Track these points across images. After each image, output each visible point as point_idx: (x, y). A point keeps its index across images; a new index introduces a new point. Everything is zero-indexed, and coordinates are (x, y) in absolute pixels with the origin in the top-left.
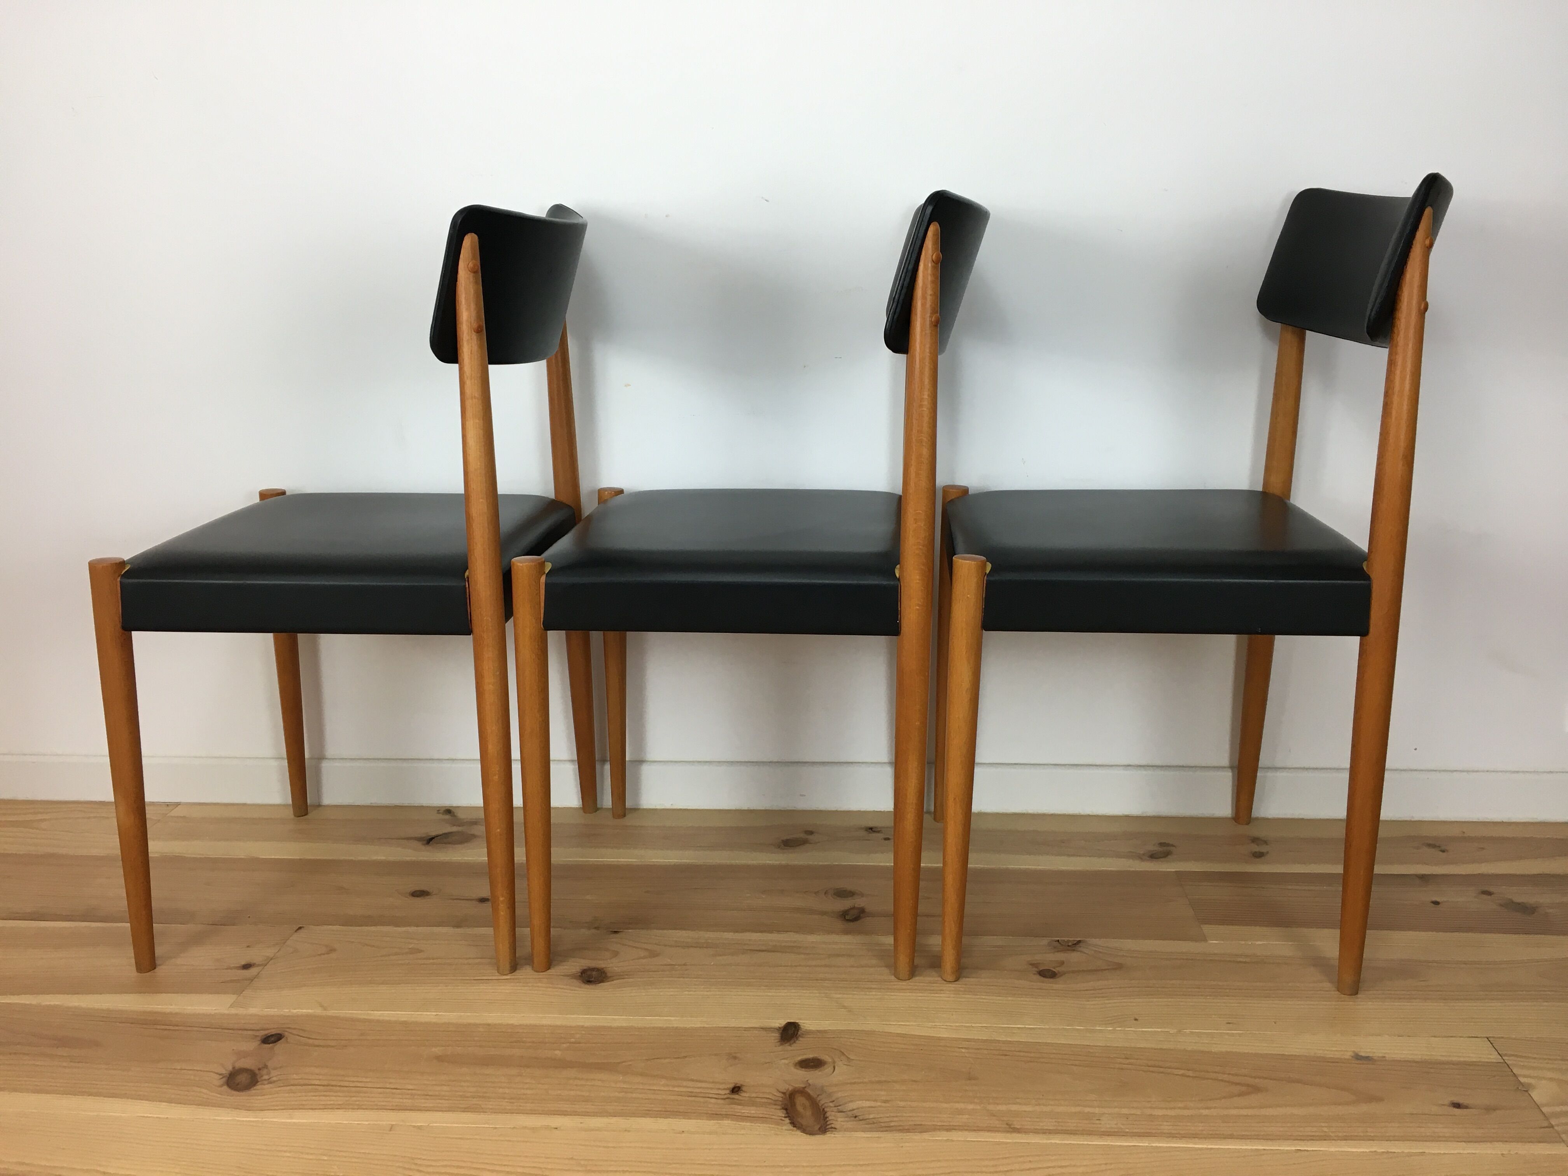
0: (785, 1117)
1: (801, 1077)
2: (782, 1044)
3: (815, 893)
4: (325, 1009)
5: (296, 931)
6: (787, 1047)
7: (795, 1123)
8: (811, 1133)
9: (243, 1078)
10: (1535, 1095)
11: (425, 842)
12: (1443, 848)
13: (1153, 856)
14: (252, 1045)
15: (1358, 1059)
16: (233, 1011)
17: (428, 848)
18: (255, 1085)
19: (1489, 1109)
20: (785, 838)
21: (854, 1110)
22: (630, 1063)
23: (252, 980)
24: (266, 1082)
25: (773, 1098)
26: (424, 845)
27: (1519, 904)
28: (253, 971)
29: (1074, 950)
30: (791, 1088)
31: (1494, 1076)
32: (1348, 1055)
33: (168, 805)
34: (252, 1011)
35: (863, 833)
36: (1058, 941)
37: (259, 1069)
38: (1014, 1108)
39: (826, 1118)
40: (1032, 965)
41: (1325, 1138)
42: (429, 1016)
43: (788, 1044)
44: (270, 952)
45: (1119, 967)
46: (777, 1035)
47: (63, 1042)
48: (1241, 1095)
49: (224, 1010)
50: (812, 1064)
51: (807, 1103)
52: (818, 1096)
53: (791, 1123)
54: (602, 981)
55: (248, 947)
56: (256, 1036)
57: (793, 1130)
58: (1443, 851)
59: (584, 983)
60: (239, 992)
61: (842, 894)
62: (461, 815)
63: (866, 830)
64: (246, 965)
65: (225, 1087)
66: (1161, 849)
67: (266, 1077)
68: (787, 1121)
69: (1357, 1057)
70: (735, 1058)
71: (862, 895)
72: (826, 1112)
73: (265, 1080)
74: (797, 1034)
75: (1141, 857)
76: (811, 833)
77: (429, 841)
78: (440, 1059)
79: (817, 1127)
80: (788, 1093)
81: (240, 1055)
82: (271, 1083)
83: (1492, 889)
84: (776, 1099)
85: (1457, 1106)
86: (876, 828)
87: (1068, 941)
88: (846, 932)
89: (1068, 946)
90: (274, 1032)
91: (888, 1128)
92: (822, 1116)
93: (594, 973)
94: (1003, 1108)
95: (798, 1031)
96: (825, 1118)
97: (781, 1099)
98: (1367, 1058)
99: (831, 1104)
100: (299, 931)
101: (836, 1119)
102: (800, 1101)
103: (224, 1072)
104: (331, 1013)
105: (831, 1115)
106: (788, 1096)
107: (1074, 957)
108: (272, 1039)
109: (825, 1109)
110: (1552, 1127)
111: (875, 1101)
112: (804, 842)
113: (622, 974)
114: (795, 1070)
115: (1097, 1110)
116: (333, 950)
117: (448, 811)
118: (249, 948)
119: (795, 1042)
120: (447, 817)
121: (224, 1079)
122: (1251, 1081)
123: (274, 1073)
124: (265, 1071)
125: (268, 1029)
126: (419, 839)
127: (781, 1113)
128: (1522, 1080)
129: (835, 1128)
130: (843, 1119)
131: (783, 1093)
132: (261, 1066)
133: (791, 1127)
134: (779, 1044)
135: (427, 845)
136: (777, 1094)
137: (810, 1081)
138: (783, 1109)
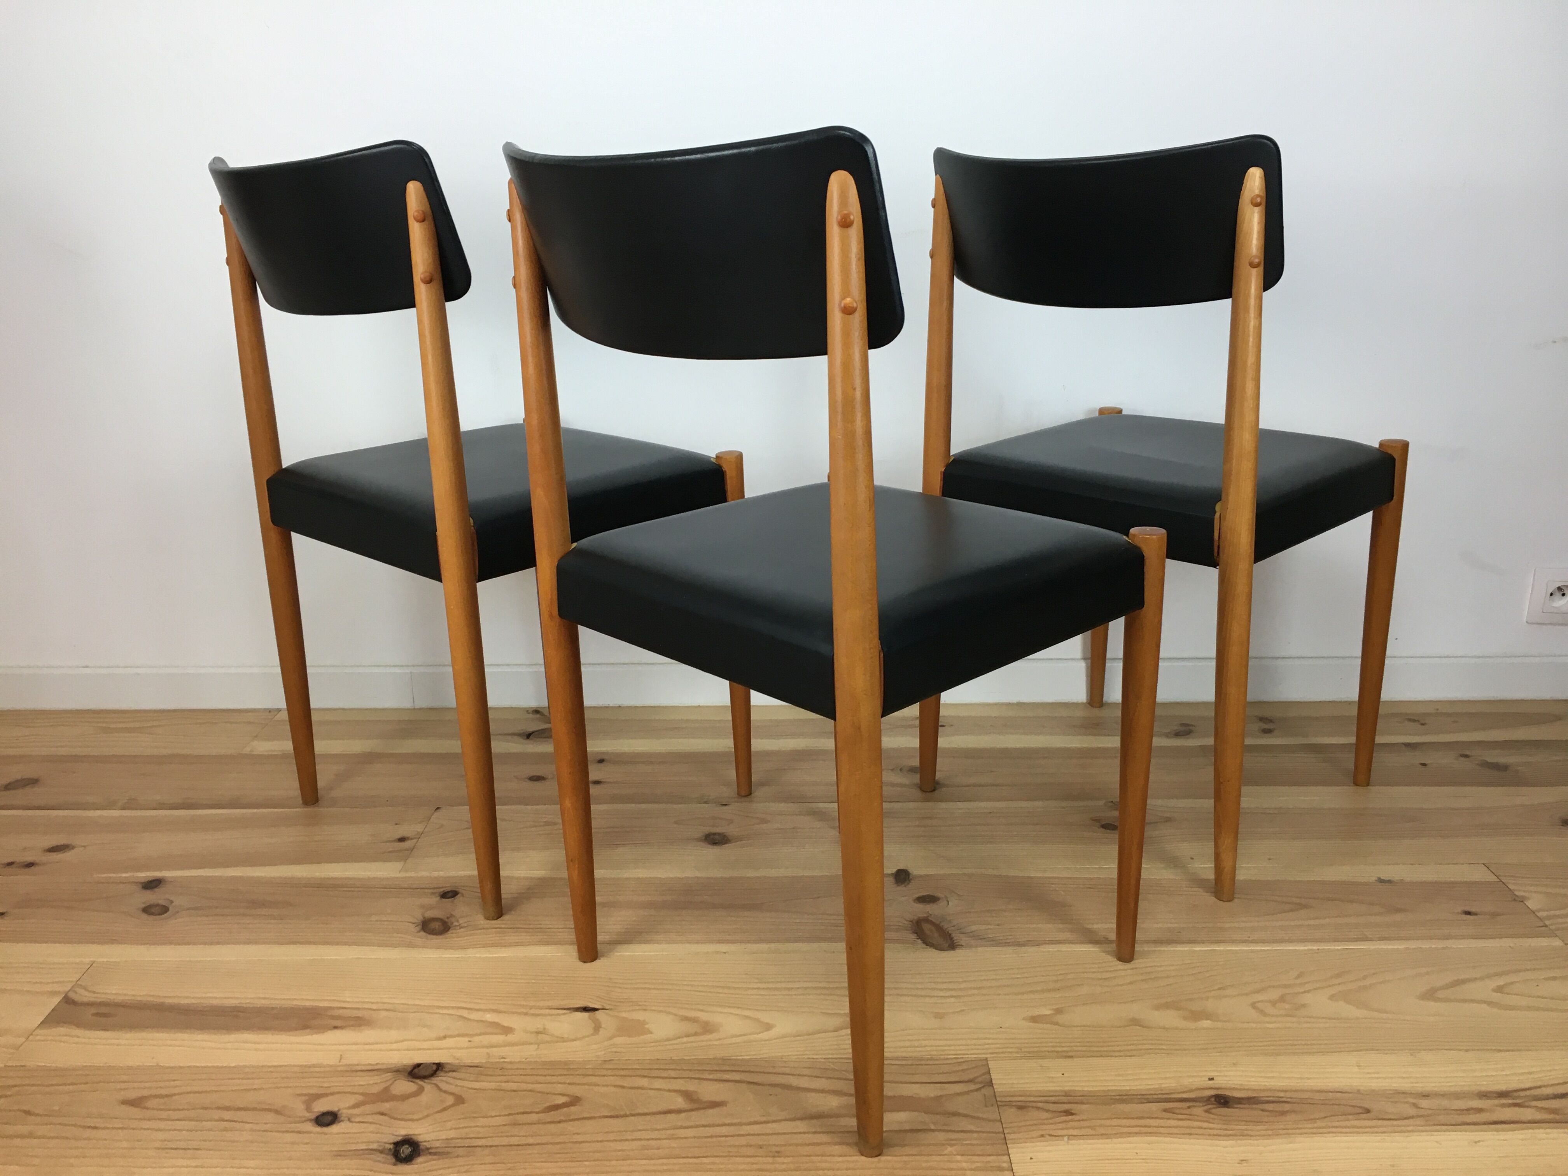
0: (917, 939)
2: (898, 886)
3: (892, 770)
5: (435, 811)
6: (902, 888)
7: (927, 943)
8: (943, 950)
9: (436, 925)
10: (1529, 903)
11: (525, 737)
12: (1423, 722)
13: (1177, 734)
14: (435, 900)
15: (1381, 882)
16: (403, 875)
17: (528, 741)
18: (448, 930)
19: (1494, 915)
21: (973, 932)
22: (772, 903)
23: (411, 850)
24: (458, 927)
25: (902, 925)
26: (524, 739)
27: (1493, 763)
28: (408, 844)
30: (916, 918)
31: (1495, 891)
32: (1373, 879)
33: (270, 711)
34: (422, 874)
36: (1112, 802)
37: (448, 918)
39: (952, 938)
40: (1096, 820)
41: (1365, 939)
43: (903, 885)
44: (419, 828)
45: (1169, 820)
46: (891, 880)
47: (259, 904)
48: (1292, 910)
49: (393, 874)
50: (928, 899)
51: (933, 928)
52: (941, 922)
53: (923, 943)
54: (726, 843)
55: (396, 824)
56: (434, 893)
57: (927, 948)
58: (1422, 724)
59: (710, 844)
60: (405, 859)
64: (402, 838)
65: (422, 933)
66: (1183, 729)
67: (456, 924)
68: (919, 941)
69: (1381, 881)
72: (950, 934)
73: (456, 926)
74: (909, 877)
75: (1167, 736)
77: (529, 736)
79: (947, 945)
80: (914, 921)
81: (426, 907)
82: (462, 928)
83: (1468, 753)
84: (906, 926)
85: (1468, 913)
88: (928, 800)
90: (448, 889)
91: (1008, 944)
92: (948, 938)
93: (717, 837)
94: (1098, 926)
96: (951, 939)
97: (909, 926)
98: (1389, 881)
99: (953, 928)
100: (438, 810)
101: (962, 939)
102: (926, 927)
103: (417, 921)
105: (956, 936)
106: (915, 923)
108: (449, 894)
109: (950, 932)
110: (1546, 926)
111: (989, 924)
113: (742, 837)
114: (913, 904)
115: (1177, 925)
117: (536, 711)
118: (397, 826)
119: (908, 884)
120: (538, 716)
121: (420, 927)
122: (1298, 901)
123: (461, 922)
124: (453, 919)
125: (443, 888)
126: (520, 735)
127: (913, 937)
128: (1517, 893)
129: (962, 946)
130: (967, 939)
131: (910, 921)
132: (448, 916)
133: (924, 946)
134: (895, 885)
135: (528, 740)
136: (906, 922)
137: (930, 913)
138: (914, 933)
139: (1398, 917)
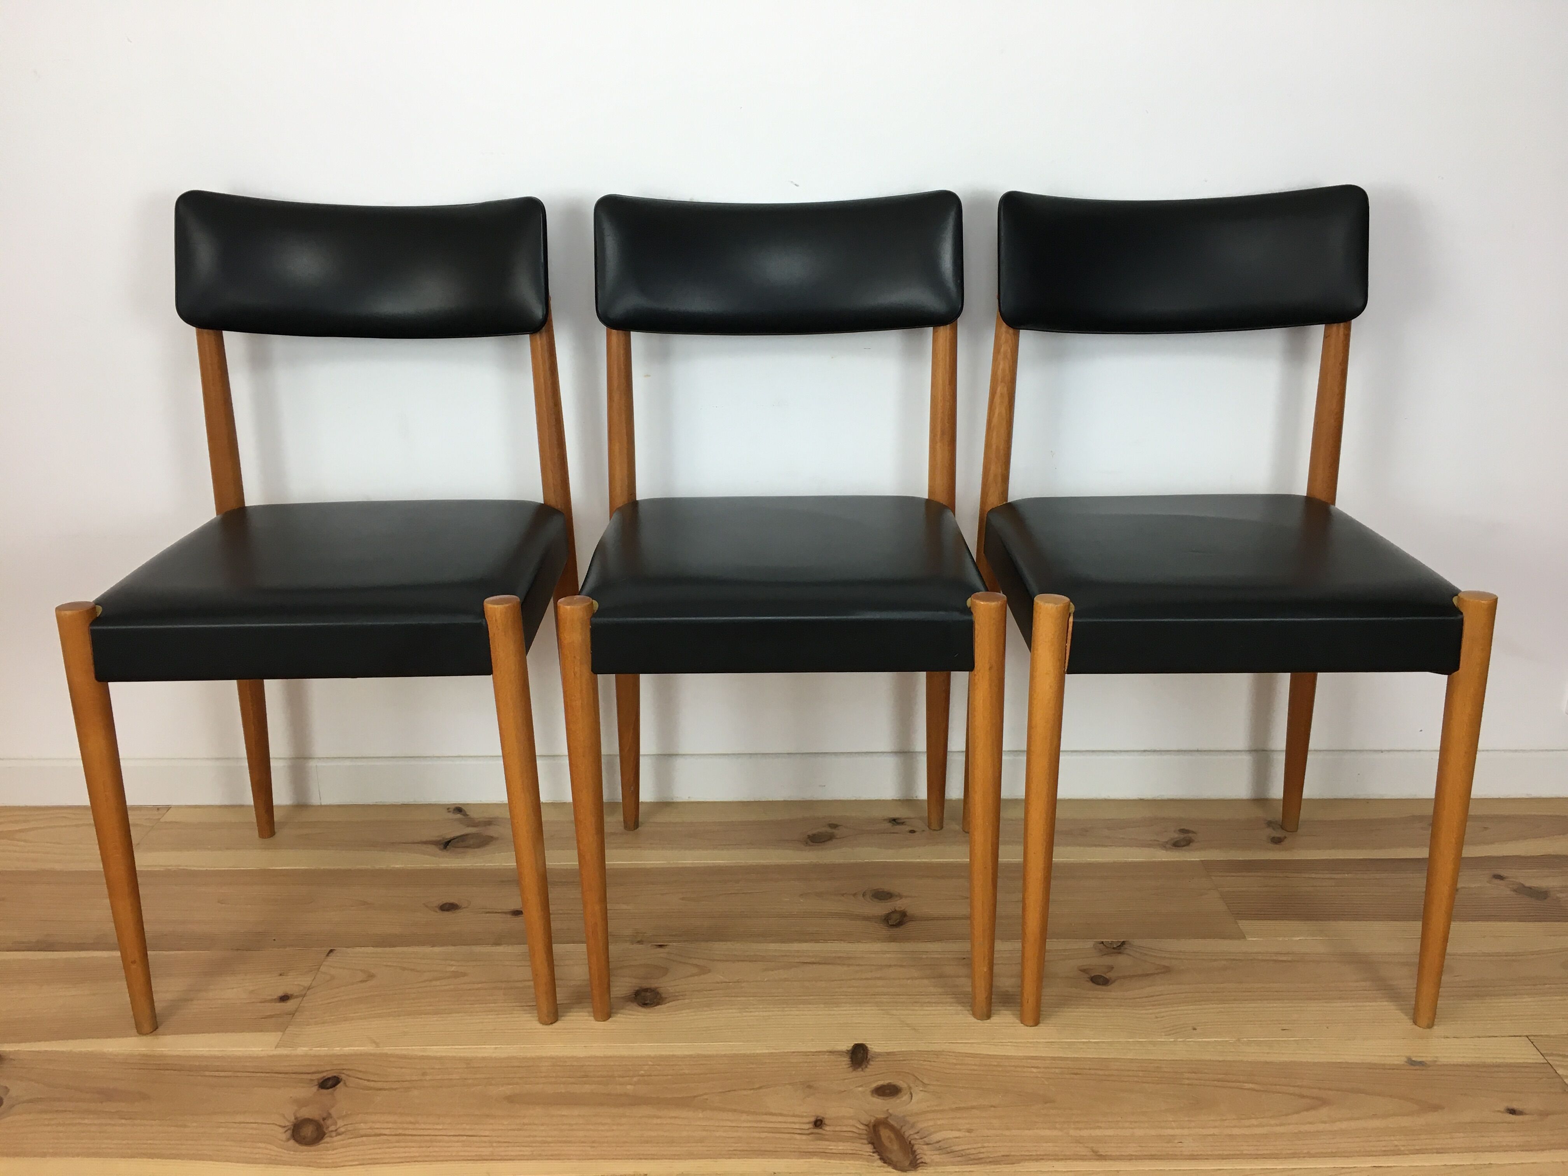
0: (874, 1152)
1: (880, 1106)
2: (854, 1070)
3: (855, 895)
4: (377, 1045)
5: (328, 955)
6: (859, 1073)
7: (886, 1160)
8: (903, 1170)
9: (308, 1131)
11: (442, 847)
13: (1177, 845)
14: (310, 1091)
15: (1412, 1065)
16: (281, 1052)
17: (445, 853)
18: (322, 1138)
19: (1543, 1115)
20: (810, 833)
21: (940, 1141)
22: (706, 1097)
23: (293, 1014)
24: (334, 1134)
25: (855, 1130)
26: (440, 849)
27: (1530, 888)
28: (290, 1005)
29: (1120, 953)
30: (873, 1120)
31: (1541, 1078)
32: (1401, 1061)
33: (158, 809)
34: (301, 1050)
35: (888, 825)
36: (1102, 943)
37: (324, 1119)
38: (1098, 1132)
39: (915, 1151)
40: (1084, 971)
41: (1396, 1152)
42: (488, 1050)
43: (860, 1069)
44: (306, 981)
45: (1167, 970)
46: (846, 1060)
47: (107, 1095)
48: (1310, 1108)
49: (270, 1050)
50: (888, 1091)
51: (892, 1136)
52: (902, 1127)
53: (880, 1159)
54: (658, 1004)
55: (281, 975)
56: (312, 1080)
57: (883, 1167)
59: (640, 1005)
60: (283, 1029)
61: (881, 896)
62: (474, 814)
63: (890, 822)
64: (283, 997)
65: (292, 1142)
66: (1182, 836)
67: (332, 1128)
68: (876, 1156)
69: (1411, 1062)
70: (809, 1087)
71: (900, 896)
72: (913, 1146)
73: (332, 1131)
74: (867, 1057)
75: (1164, 846)
76: (835, 826)
77: (446, 844)
78: (511, 1099)
79: (907, 1163)
80: (871, 1125)
81: (301, 1103)
82: (339, 1134)
83: (1502, 873)
84: (861, 1132)
85: (1513, 1112)
86: (898, 819)
87: (1112, 943)
88: (893, 939)
89: (1114, 948)
90: (329, 1074)
91: (978, 1161)
92: (910, 1150)
93: (648, 994)
94: (1085, 1133)
95: (867, 1054)
96: (913, 1152)
97: (865, 1132)
98: (1421, 1063)
99: (916, 1136)
100: (331, 954)
101: (925, 1153)
102: (885, 1133)
103: (287, 1124)
104: (387, 1049)
105: (919, 1149)
106: (871, 1127)
107: (1122, 961)
108: (330, 1083)
109: (912, 1142)
111: (960, 1130)
112: (830, 837)
113: (677, 994)
114: (872, 1097)
115: (1178, 1132)
116: (371, 976)
117: (459, 809)
118: (281, 977)
119: (866, 1067)
120: (459, 816)
121: (290, 1132)
122: (1316, 1093)
123: (340, 1123)
124: (329, 1122)
125: (322, 1072)
126: (435, 843)
127: (869, 1148)
128: (1566, 1081)
129: (925, 1163)
130: (932, 1153)
131: (866, 1125)
132: (325, 1115)
133: (880, 1163)
134: (851, 1069)
135: (445, 850)
136: (862, 1127)
137: (890, 1111)
138: (869, 1143)
139: (1433, 1118)
